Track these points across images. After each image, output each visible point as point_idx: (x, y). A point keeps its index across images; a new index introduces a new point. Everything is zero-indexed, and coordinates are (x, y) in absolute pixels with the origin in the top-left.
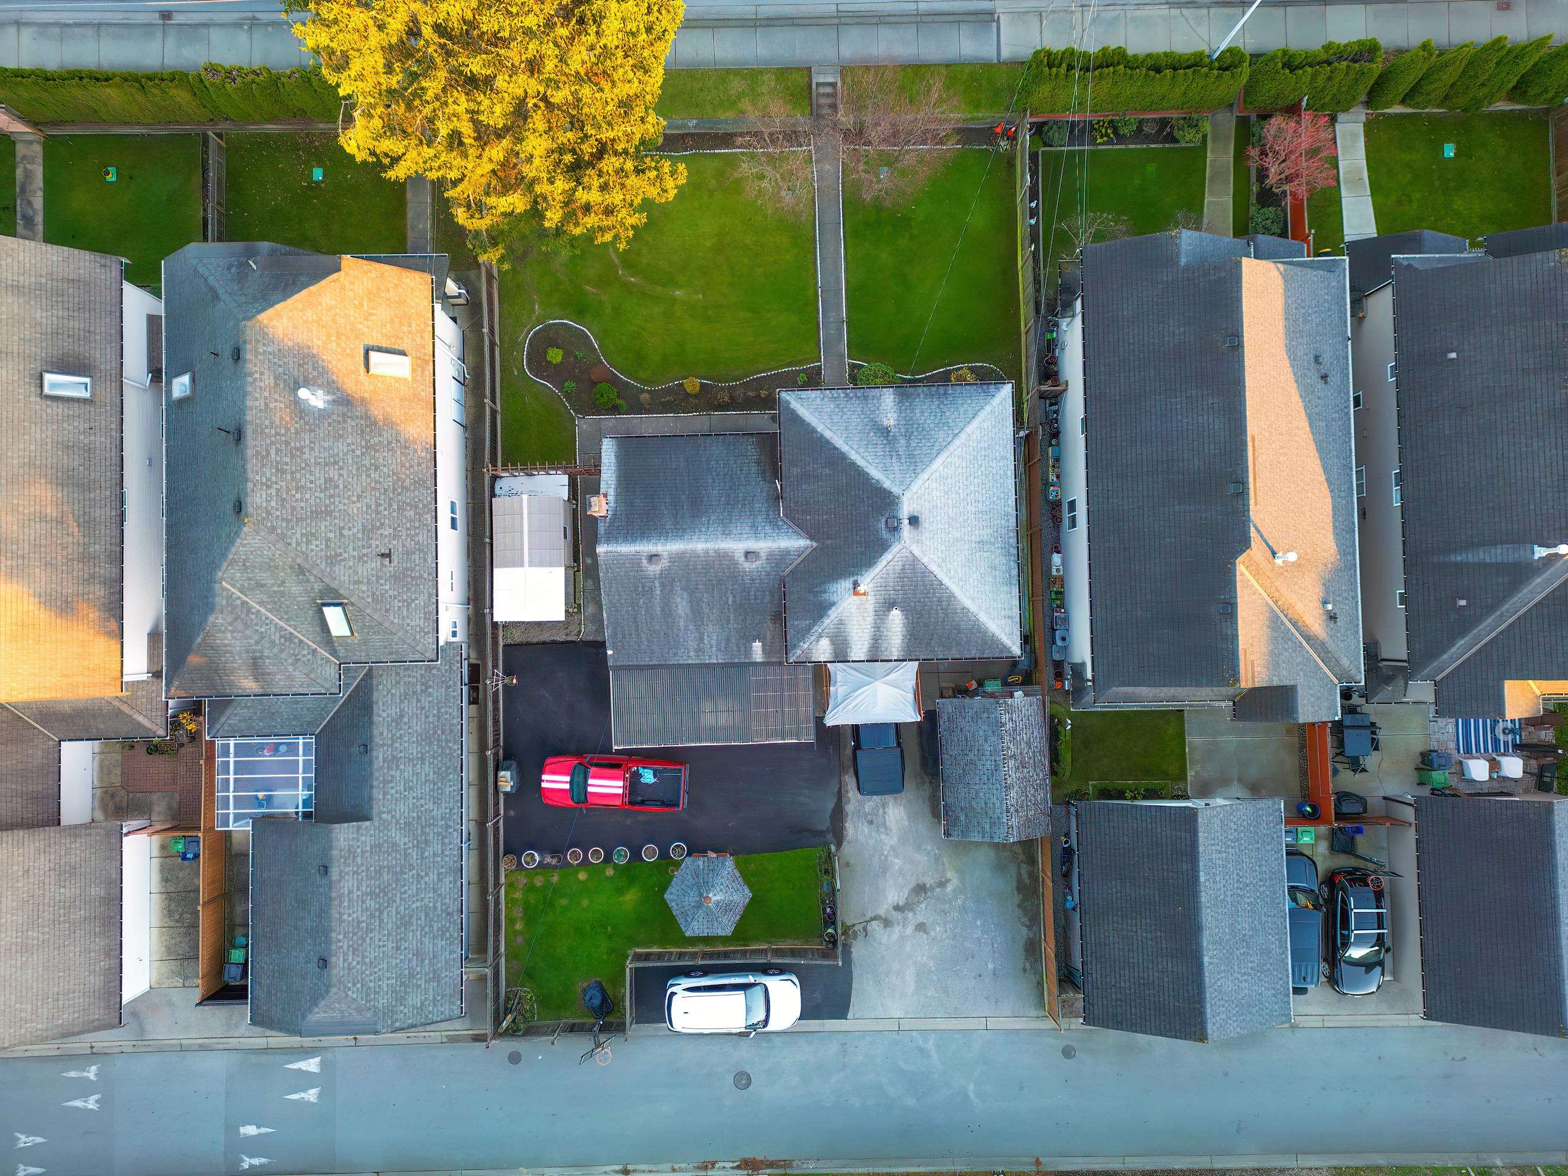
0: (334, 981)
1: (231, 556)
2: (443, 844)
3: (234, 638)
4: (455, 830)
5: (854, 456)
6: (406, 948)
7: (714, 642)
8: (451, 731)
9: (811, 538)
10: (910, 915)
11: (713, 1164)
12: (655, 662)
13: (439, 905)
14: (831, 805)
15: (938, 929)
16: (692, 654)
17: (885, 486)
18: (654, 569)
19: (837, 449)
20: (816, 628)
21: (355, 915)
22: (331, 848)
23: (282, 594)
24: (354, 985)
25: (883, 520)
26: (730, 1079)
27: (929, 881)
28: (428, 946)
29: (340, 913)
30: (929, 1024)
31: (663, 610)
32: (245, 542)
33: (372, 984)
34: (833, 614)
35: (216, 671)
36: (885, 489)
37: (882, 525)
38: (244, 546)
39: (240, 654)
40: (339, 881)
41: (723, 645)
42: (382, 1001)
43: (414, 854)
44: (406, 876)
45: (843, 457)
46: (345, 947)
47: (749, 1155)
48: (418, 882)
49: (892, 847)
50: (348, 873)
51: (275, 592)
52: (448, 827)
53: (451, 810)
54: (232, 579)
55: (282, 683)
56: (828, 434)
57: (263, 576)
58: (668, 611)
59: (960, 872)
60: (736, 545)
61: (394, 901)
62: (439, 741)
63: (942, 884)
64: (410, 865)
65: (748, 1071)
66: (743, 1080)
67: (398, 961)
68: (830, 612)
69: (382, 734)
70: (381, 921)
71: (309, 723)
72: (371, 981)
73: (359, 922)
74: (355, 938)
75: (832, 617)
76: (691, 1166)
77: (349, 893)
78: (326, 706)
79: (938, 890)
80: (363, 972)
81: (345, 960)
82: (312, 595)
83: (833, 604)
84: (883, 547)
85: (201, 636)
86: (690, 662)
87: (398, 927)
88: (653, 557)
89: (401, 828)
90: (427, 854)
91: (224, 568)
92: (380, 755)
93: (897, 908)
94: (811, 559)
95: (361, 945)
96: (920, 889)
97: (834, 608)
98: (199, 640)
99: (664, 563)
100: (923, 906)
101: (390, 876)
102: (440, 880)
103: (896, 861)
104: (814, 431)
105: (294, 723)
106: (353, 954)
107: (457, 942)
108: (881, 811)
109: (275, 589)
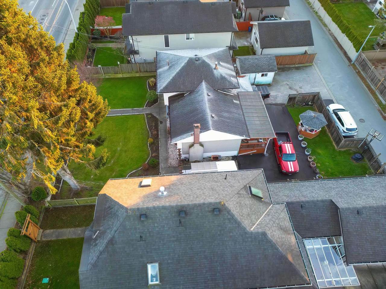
5: (178, 70)
9: (202, 82)
12: (245, 126)
15: (300, 85)
16: (240, 116)
17: (186, 62)
18: (216, 118)
19: (175, 75)
20: (229, 80)
25: (196, 62)
30: (325, 84)
31: (228, 119)
34: (224, 75)
36: (187, 62)
37: (197, 62)
45: (178, 73)
56: (171, 78)
59: (283, 81)
60: (206, 98)
63: (288, 85)
83: (221, 75)
84: (204, 62)
86: (243, 118)
88: (212, 117)
94: (208, 82)
99: (214, 115)
104: (170, 82)
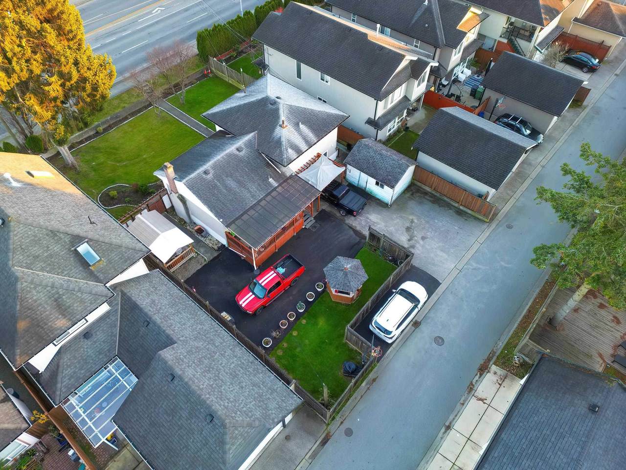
0: (223, 417)
1: (11, 247)
2: (221, 338)
3: (38, 292)
4: (221, 330)
6: (246, 386)
7: (255, 189)
8: (183, 298)
9: (253, 131)
10: (416, 238)
11: (471, 384)
12: (242, 212)
13: (243, 361)
14: (352, 233)
15: (428, 234)
16: (252, 199)
18: (209, 177)
20: (283, 148)
21: (206, 384)
22: (166, 363)
23: (51, 256)
24: (236, 414)
26: (434, 345)
27: (408, 225)
28: (255, 379)
29: (197, 386)
30: (465, 260)
31: (226, 190)
32: (15, 233)
33: (244, 409)
35: (38, 326)
36: (261, 99)
37: (270, 106)
38: (16, 235)
39: (46, 302)
40: (184, 373)
41: (259, 188)
42: (258, 414)
43: (211, 346)
44: (216, 357)
45: (240, 106)
46: (215, 399)
47: (478, 366)
48: (224, 357)
49: (384, 226)
50: (185, 368)
51: (47, 257)
52: (216, 331)
53: (212, 324)
54: (19, 262)
55: (79, 309)
57: (36, 250)
58: (229, 190)
59: (412, 214)
60: (231, 149)
61: (220, 369)
62: (180, 303)
63: (412, 222)
64: (214, 352)
65: (437, 335)
66: (439, 341)
67: (248, 393)
68: (282, 140)
69: (150, 310)
70: (222, 380)
71: (109, 350)
72: (243, 408)
73: (211, 386)
74: (216, 393)
75: (284, 140)
76: (466, 395)
77: (194, 376)
78: (112, 333)
79: (413, 224)
80: (235, 406)
81: (220, 405)
82: (67, 247)
83: (280, 138)
84: (277, 110)
85: (18, 303)
86: (254, 203)
87: (233, 379)
88: (206, 172)
89: (195, 340)
90: (217, 344)
91: (11, 257)
92: (157, 318)
93: (409, 240)
94: (260, 136)
95: (222, 395)
96: (408, 229)
97: (282, 138)
98: (18, 307)
99: (212, 172)
100: (415, 232)
101: (208, 360)
102: (234, 352)
103: (391, 228)
105: (101, 357)
106: (222, 400)
107: (267, 371)
108: (369, 220)
109: (46, 254)
